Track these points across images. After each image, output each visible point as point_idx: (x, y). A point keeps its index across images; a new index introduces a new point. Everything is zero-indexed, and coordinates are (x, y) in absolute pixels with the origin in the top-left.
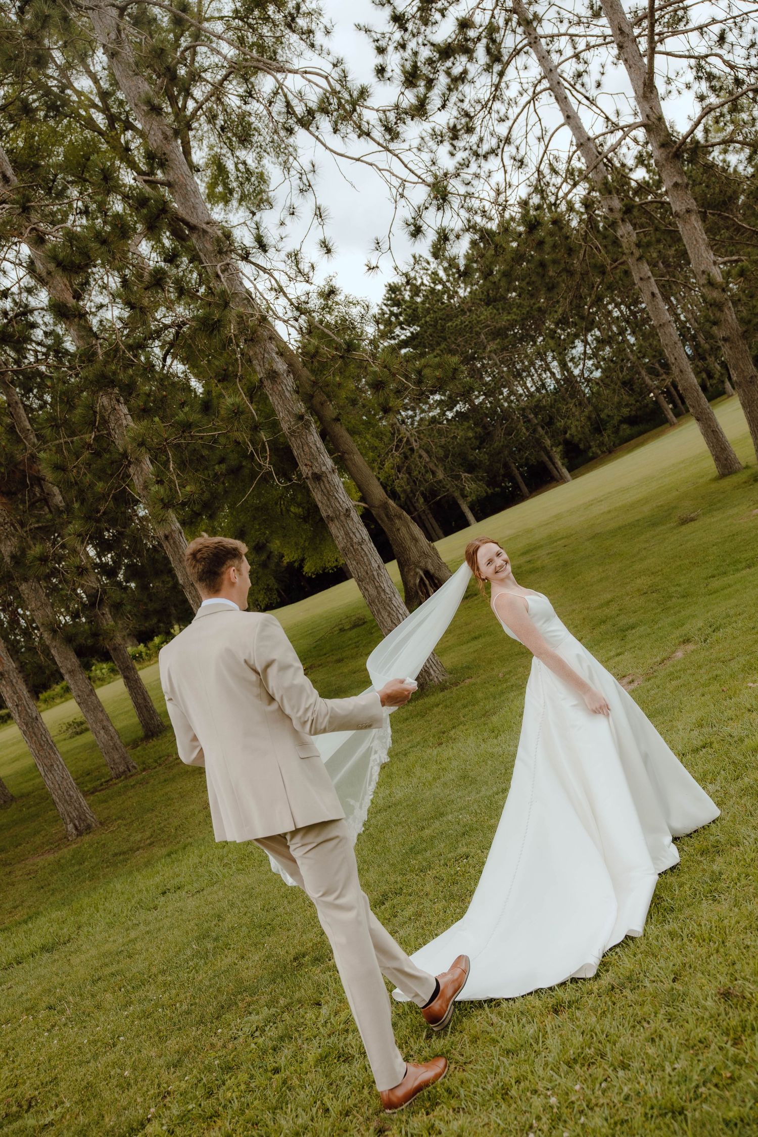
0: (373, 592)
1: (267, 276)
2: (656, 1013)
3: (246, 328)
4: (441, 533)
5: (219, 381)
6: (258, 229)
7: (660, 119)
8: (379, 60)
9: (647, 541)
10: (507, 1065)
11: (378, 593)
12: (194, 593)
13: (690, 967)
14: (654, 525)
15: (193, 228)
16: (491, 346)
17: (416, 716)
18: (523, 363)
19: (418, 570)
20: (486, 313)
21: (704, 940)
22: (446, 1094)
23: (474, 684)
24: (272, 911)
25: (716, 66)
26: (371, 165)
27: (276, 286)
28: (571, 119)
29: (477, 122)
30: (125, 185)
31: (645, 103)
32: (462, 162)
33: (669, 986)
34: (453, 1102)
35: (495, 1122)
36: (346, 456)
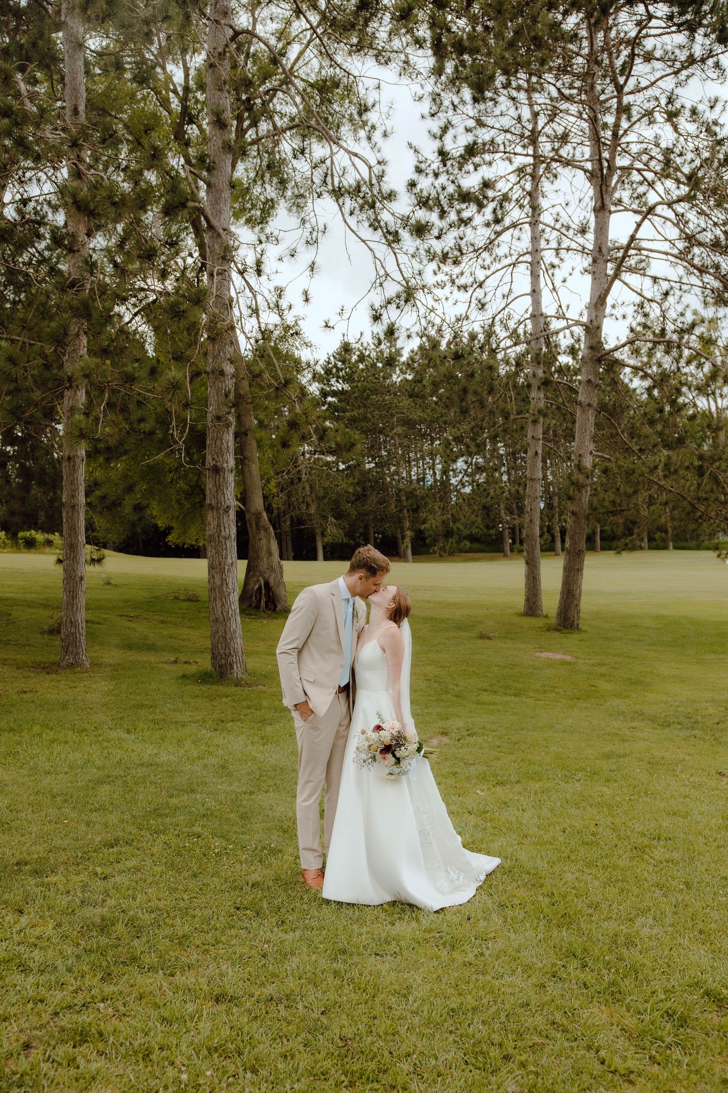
0: (218, 581)
1: (251, 295)
2: (297, 1035)
3: (214, 328)
4: (291, 557)
5: (173, 358)
6: (262, 255)
7: (599, 328)
8: (415, 177)
9: (448, 639)
10: (159, 1031)
11: (222, 584)
12: (70, 514)
13: (340, 1006)
14: (459, 628)
15: (211, 227)
16: (399, 430)
17: (206, 697)
18: (416, 455)
19: (261, 578)
20: (406, 402)
21: (359, 989)
22: (97, 1036)
23: (264, 692)
24: (14, 813)
25: (655, 311)
26: (371, 250)
27: (254, 307)
28: (535, 292)
29: (465, 259)
30: (168, 164)
31: (594, 311)
32: (440, 283)
33: (317, 1017)
34: (100, 1046)
35: (128, 1076)
36: (246, 461)
